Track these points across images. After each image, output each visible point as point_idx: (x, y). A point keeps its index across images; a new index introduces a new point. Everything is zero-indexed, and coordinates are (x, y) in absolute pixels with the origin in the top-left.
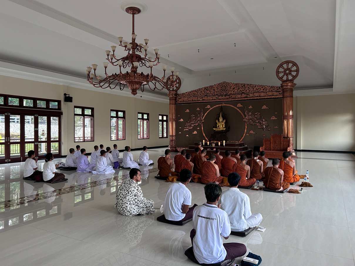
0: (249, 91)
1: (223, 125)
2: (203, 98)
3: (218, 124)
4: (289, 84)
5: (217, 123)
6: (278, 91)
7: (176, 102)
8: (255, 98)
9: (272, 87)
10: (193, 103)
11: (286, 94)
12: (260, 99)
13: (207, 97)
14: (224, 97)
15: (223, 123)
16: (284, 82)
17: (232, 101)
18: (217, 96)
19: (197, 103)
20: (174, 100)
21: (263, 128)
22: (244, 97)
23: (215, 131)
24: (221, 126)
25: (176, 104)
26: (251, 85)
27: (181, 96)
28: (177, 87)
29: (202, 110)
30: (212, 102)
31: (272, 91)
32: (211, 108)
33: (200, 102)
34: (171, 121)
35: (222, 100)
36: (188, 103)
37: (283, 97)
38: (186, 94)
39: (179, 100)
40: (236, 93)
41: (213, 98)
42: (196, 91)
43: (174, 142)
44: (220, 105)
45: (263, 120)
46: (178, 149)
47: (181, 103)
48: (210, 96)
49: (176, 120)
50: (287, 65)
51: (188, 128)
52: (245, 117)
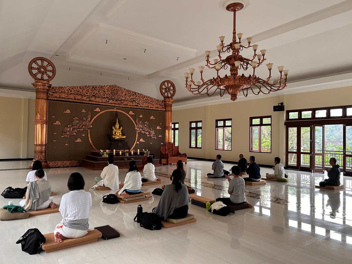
0: (140, 100)
5: (113, 130)
8: (145, 108)
9: (157, 100)
10: (77, 102)
12: (148, 109)
13: (96, 98)
15: (120, 131)
16: (165, 97)
17: (123, 107)
18: (107, 100)
19: (83, 103)
21: (151, 137)
22: (135, 106)
25: (49, 100)
26: (141, 94)
27: (57, 90)
28: (49, 77)
29: (90, 113)
30: (103, 105)
31: (157, 103)
32: (101, 112)
33: (86, 102)
34: (39, 122)
35: (114, 105)
36: (69, 102)
37: (165, 111)
38: (65, 88)
39: (52, 95)
40: (127, 99)
41: (102, 100)
42: (80, 87)
43: (43, 154)
44: (112, 110)
45: (151, 130)
46: (51, 164)
47: (58, 99)
48: (99, 97)
49: (49, 123)
50: (167, 83)
51: (69, 134)
52: (136, 125)
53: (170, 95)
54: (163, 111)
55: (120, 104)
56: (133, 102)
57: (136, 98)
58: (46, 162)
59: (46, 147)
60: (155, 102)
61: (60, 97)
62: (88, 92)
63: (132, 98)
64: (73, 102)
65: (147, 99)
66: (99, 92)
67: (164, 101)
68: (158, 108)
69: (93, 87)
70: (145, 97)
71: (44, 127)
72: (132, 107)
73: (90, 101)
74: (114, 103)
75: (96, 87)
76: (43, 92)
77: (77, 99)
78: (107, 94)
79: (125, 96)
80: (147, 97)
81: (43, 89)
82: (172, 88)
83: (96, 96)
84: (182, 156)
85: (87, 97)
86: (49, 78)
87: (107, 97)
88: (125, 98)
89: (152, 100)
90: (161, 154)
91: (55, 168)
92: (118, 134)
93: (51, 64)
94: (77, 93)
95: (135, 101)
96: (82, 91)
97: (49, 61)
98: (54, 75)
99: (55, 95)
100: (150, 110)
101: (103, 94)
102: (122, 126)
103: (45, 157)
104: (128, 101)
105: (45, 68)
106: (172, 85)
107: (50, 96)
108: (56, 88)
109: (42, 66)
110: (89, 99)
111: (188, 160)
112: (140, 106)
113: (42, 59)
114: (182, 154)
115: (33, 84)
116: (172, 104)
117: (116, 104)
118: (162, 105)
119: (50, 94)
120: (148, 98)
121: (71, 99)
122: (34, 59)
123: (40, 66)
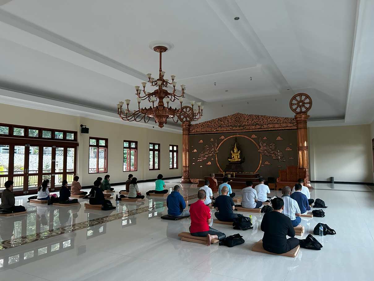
0: (263, 122)
1: (237, 156)
2: (216, 129)
3: (233, 155)
4: (303, 116)
5: (231, 154)
6: (292, 122)
7: (190, 132)
8: (270, 129)
9: (286, 119)
10: (207, 134)
11: (300, 126)
12: (274, 130)
14: (238, 128)
15: (238, 154)
16: (297, 113)
17: (246, 132)
18: (231, 127)
19: (211, 133)
20: (187, 131)
21: (278, 159)
22: (258, 129)
23: (230, 161)
24: (236, 157)
25: (189, 134)
26: (265, 116)
29: (216, 141)
30: (226, 133)
31: (286, 122)
32: (225, 139)
33: (214, 132)
34: (184, 151)
37: (297, 129)
38: (200, 124)
40: (250, 124)
41: (227, 129)
42: (209, 121)
43: (187, 173)
44: (234, 136)
45: (278, 151)
46: (192, 180)
47: (195, 133)
48: (224, 127)
49: (190, 151)
50: (300, 97)
51: (202, 159)
52: (260, 148)
54: (293, 129)
55: (243, 129)
56: (256, 125)
57: (259, 121)
60: (283, 121)
61: (197, 131)
63: (254, 122)
64: (205, 134)
66: (224, 122)
67: (296, 118)
68: (287, 127)
69: (219, 119)
70: (269, 118)
72: (255, 130)
73: (217, 131)
74: (237, 130)
77: (208, 131)
78: (231, 123)
79: (247, 121)
83: (221, 126)
89: (279, 120)
91: (194, 183)
94: (208, 127)
96: (211, 124)
97: (190, 108)
99: (194, 130)
101: (227, 123)
106: (306, 98)
108: (194, 126)
112: (264, 128)
113: (186, 107)
120: (274, 118)
121: (203, 131)
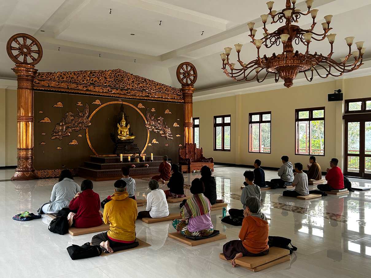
3: (121, 130)
5: (118, 128)
8: (158, 99)
9: (173, 89)
10: (70, 93)
11: (187, 99)
13: (95, 86)
14: (119, 91)
15: (128, 129)
17: (131, 98)
18: (109, 89)
19: (78, 93)
21: (166, 137)
22: (145, 96)
23: (120, 139)
26: (153, 81)
27: (44, 77)
28: (34, 59)
29: (87, 106)
30: (104, 96)
31: (173, 93)
32: (101, 105)
33: (82, 92)
34: (22, 120)
35: (118, 95)
36: (61, 92)
37: (184, 103)
38: (55, 75)
39: (38, 83)
40: (135, 88)
41: (103, 90)
42: (74, 73)
43: (30, 161)
44: (116, 102)
45: (166, 127)
46: (39, 173)
47: (46, 89)
48: (99, 86)
49: (36, 120)
50: (186, 66)
51: (61, 135)
52: (148, 121)
53: (189, 82)
54: (180, 102)
55: (126, 94)
56: (142, 92)
57: (146, 86)
58: (33, 171)
59: (32, 152)
60: (171, 91)
61: (49, 86)
62: (85, 78)
63: (141, 87)
64: (66, 92)
65: (161, 88)
66: (99, 78)
67: (182, 90)
68: (174, 99)
69: (91, 73)
70: (158, 84)
71: (29, 126)
72: (142, 98)
73: (87, 90)
74: (118, 94)
75: (95, 72)
76: (27, 80)
77: (71, 89)
78: (109, 82)
79: (132, 84)
80: (160, 85)
81: (27, 76)
82: (192, 72)
83: (95, 84)
84: (208, 162)
85: (84, 85)
86: (34, 61)
87: (109, 86)
88: (133, 86)
89: (167, 89)
90: (181, 159)
91: (44, 178)
92: (124, 134)
93: (35, 42)
94: (71, 81)
95: (145, 90)
96: (77, 78)
97: (34, 39)
98: (40, 56)
99: (42, 83)
100: (164, 101)
101: (104, 81)
102: (129, 123)
103: (31, 165)
104: (136, 90)
105: (28, 48)
106: (192, 69)
107: (35, 84)
108: (43, 74)
109: (25, 46)
110: (87, 88)
111: (215, 166)
112: (152, 97)
113: (25, 36)
114: (207, 159)
115: (14, 69)
116: (192, 94)
117: (121, 94)
118: (179, 95)
119: (35, 82)
120: (162, 86)
121: (63, 88)
122: (14, 36)
123: (22, 45)
